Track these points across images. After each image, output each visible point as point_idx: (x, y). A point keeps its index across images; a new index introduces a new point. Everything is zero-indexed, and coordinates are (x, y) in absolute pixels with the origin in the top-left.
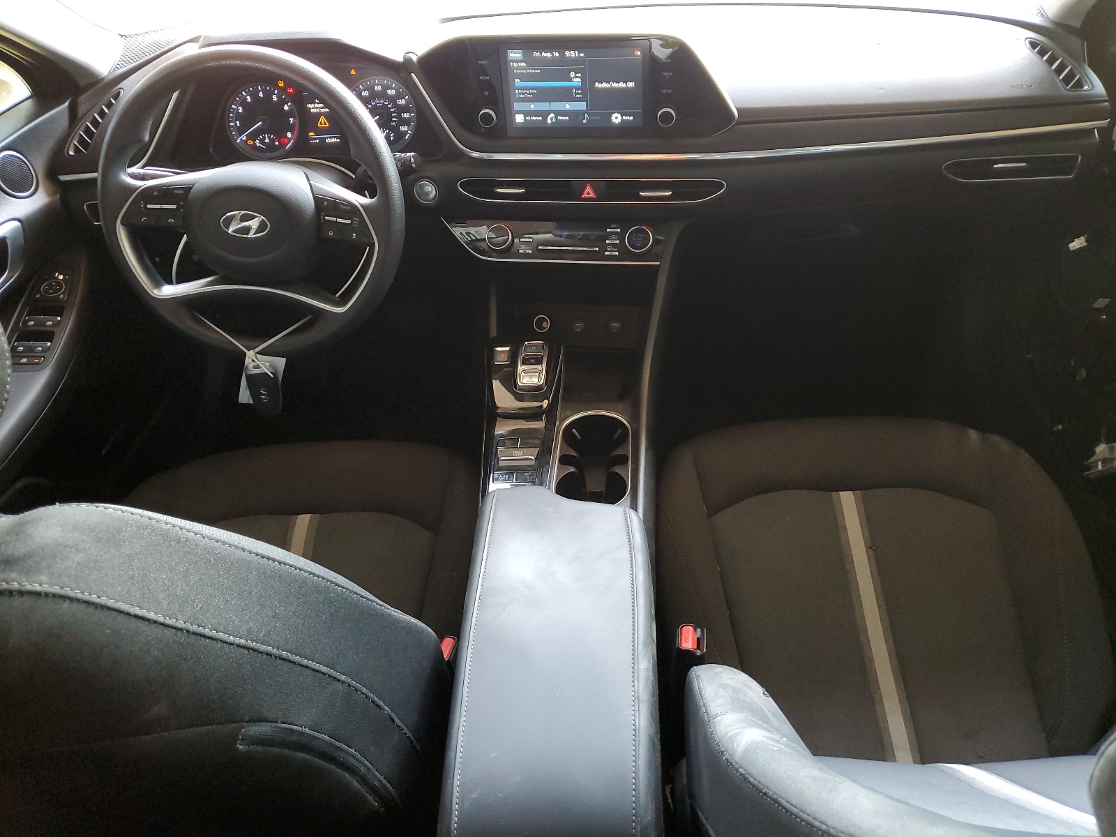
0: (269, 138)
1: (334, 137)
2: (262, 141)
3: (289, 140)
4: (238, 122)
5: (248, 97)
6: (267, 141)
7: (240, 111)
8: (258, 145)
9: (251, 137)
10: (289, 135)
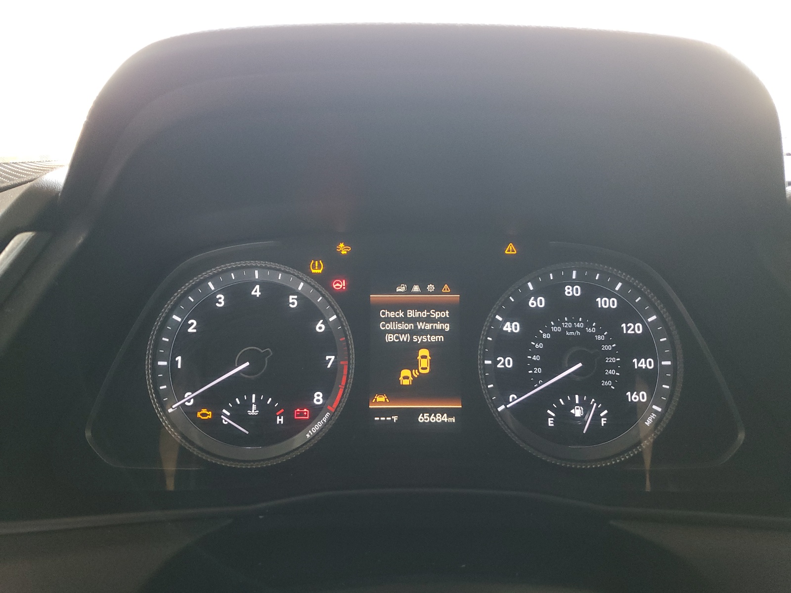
0: (260, 404)
1: (442, 411)
2: (239, 415)
3: (316, 412)
4: (179, 359)
5: (221, 297)
6: (254, 411)
7: (191, 330)
8: (226, 421)
9: (211, 400)
10: (318, 398)
